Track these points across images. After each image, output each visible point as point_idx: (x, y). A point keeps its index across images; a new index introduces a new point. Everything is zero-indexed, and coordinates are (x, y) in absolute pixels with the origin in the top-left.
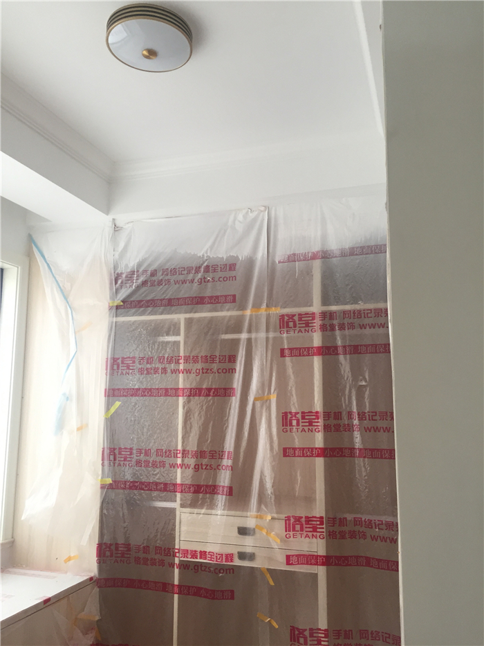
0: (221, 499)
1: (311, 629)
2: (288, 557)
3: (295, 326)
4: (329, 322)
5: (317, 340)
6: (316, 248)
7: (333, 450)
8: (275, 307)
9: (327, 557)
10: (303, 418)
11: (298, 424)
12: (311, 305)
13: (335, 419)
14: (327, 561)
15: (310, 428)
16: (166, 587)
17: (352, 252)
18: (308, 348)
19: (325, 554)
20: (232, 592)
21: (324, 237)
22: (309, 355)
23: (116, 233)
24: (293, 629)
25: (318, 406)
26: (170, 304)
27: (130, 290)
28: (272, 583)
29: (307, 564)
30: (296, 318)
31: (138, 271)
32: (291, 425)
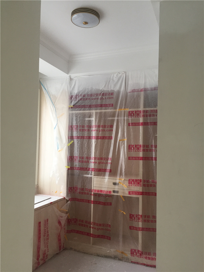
0: (107, 173)
1: (136, 215)
2: (129, 192)
3: (134, 115)
4: (146, 114)
5: (141, 120)
6: (142, 87)
7: (145, 158)
8: (127, 108)
9: (142, 192)
10: (136, 147)
11: (134, 149)
12: (140, 108)
13: (146, 147)
14: (142, 193)
15: (138, 150)
16: (89, 201)
17: (155, 90)
18: (138, 123)
19: (142, 191)
20: (111, 203)
21: (145, 83)
22: (138, 125)
23: (71, 81)
24: (130, 215)
25: (141, 143)
26: (90, 107)
27: (76, 102)
28: (124, 200)
29: (136, 194)
30: (134, 112)
31: (78, 95)
32: (131, 149)
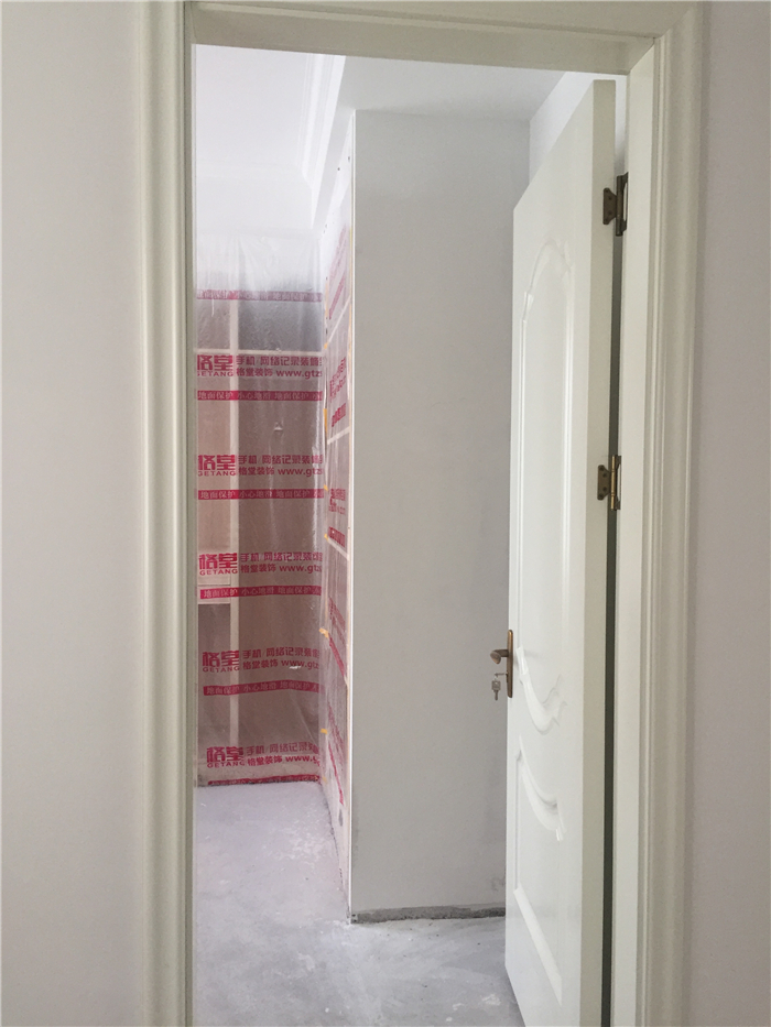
1: (223, 653)
2: (203, 592)
3: (211, 368)
4: (247, 366)
5: (233, 384)
6: (234, 287)
7: (247, 491)
9: (239, 589)
10: (219, 461)
11: (213, 468)
12: (228, 348)
13: (250, 462)
14: (239, 592)
15: (226, 471)
17: (271, 296)
18: (225, 392)
19: (237, 586)
21: (243, 277)
22: (225, 399)
25: (234, 450)
29: (221, 596)
30: (212, 360)
32: (207, 468)
